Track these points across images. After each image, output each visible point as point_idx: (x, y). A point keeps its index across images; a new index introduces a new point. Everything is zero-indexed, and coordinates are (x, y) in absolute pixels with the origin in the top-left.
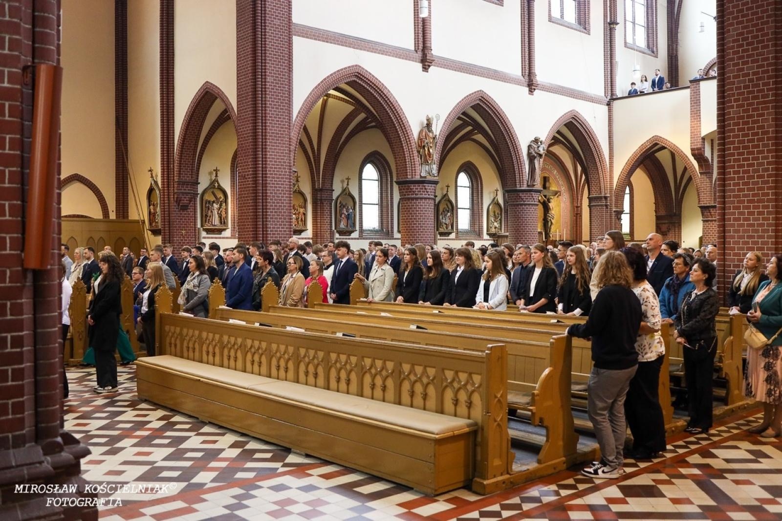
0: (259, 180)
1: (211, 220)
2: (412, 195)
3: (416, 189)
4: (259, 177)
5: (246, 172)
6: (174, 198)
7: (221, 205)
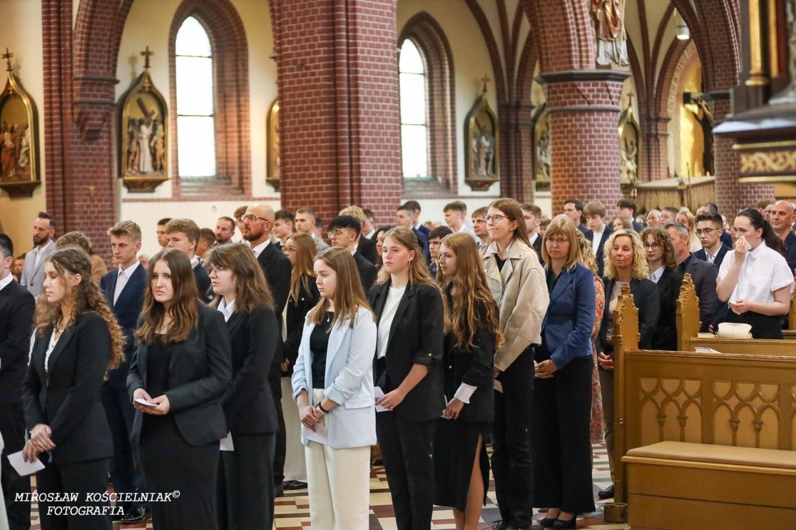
0: (341, 72)
1: (136, 162)
2: (580, 103)
3: (590, 91)
4: (341, 64)
5: (308, 54)
6: (72, 114)
7: (155, 129)
